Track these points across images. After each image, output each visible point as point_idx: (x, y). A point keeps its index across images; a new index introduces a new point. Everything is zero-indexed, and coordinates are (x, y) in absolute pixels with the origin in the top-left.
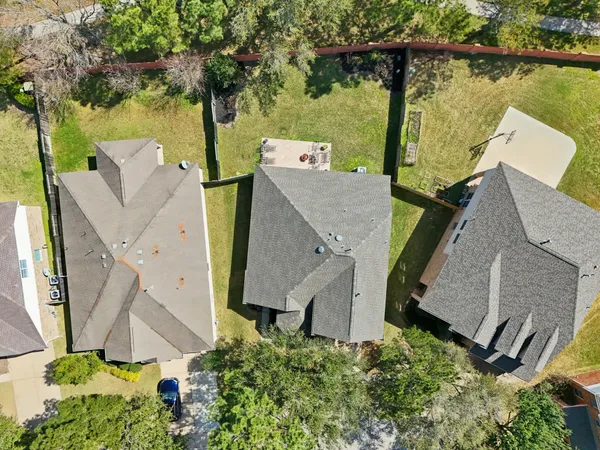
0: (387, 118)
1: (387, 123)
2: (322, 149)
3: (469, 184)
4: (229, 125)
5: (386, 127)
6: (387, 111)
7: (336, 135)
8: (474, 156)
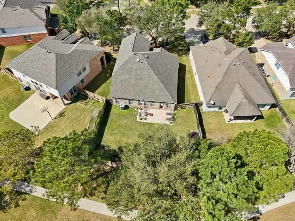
0: (105, 131)
1: (106, 129)
2: (141, 119)
3: (70, 101)
4: (191, 131)
5: (106, 127)
6: (105, 134)
7: (134, 125)
8: (64, 113)
